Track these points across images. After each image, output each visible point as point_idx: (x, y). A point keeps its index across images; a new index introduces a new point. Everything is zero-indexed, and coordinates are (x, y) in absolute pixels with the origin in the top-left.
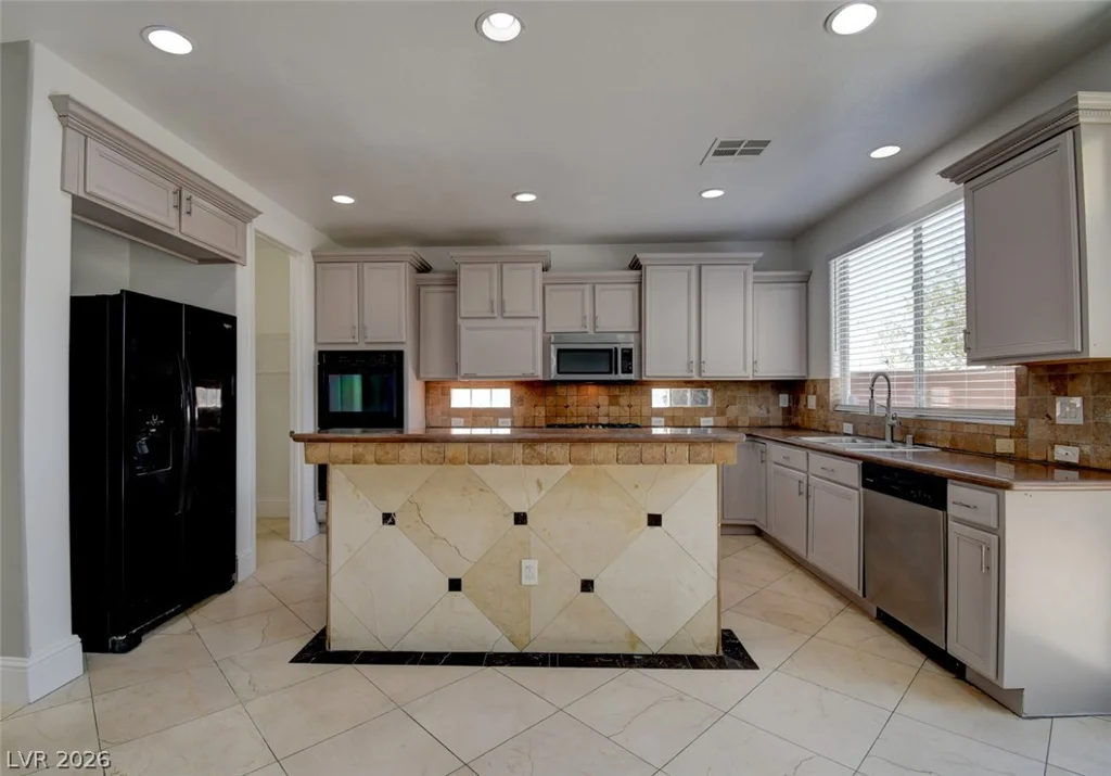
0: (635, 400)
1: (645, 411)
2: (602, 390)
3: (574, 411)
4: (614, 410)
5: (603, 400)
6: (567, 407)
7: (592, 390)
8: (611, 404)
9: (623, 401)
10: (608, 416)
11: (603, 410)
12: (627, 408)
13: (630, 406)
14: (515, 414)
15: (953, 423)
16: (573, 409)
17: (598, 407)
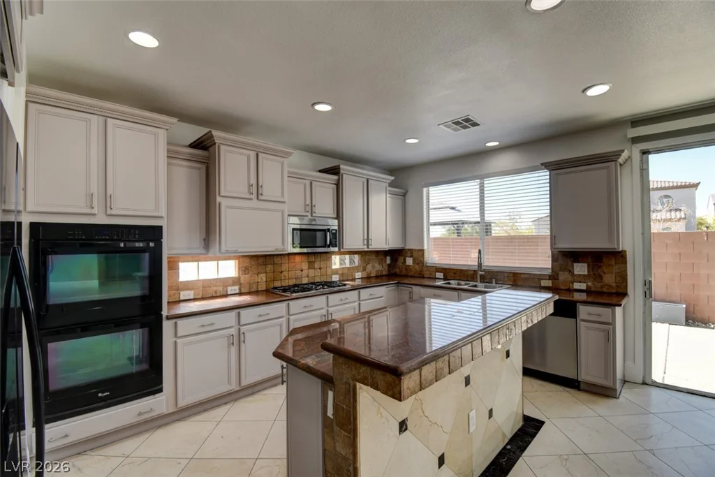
0: (323, 264)
1: (329, 272)
2: (304, 258)
3: (287, 275)
4: (312, 272)
5: (305, 266)
6: (281, 272)
7: (298, 258)
8: (309, 268)
9: (317, 265)
10: (308, 276)
11: (305, 272)
12: (319, 270)
13: (320, 269)
14: (242, 281)
15: (515, 273)
16: (285, 273)
17: (302, 271)
